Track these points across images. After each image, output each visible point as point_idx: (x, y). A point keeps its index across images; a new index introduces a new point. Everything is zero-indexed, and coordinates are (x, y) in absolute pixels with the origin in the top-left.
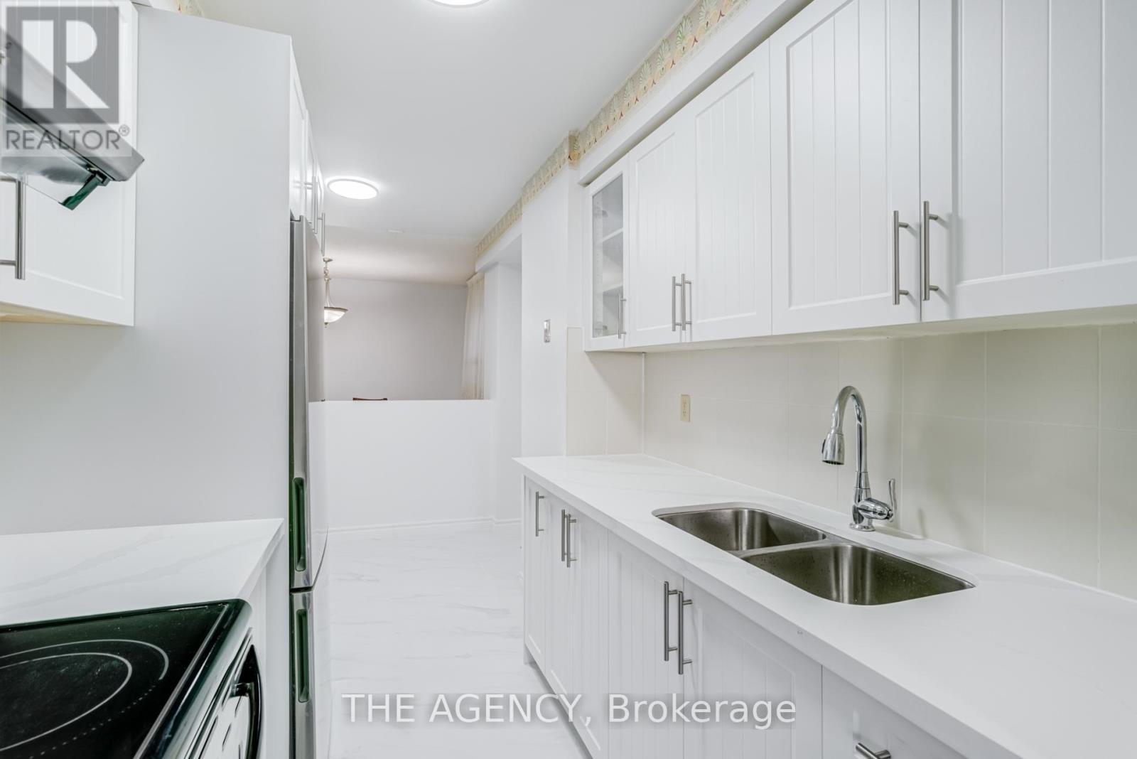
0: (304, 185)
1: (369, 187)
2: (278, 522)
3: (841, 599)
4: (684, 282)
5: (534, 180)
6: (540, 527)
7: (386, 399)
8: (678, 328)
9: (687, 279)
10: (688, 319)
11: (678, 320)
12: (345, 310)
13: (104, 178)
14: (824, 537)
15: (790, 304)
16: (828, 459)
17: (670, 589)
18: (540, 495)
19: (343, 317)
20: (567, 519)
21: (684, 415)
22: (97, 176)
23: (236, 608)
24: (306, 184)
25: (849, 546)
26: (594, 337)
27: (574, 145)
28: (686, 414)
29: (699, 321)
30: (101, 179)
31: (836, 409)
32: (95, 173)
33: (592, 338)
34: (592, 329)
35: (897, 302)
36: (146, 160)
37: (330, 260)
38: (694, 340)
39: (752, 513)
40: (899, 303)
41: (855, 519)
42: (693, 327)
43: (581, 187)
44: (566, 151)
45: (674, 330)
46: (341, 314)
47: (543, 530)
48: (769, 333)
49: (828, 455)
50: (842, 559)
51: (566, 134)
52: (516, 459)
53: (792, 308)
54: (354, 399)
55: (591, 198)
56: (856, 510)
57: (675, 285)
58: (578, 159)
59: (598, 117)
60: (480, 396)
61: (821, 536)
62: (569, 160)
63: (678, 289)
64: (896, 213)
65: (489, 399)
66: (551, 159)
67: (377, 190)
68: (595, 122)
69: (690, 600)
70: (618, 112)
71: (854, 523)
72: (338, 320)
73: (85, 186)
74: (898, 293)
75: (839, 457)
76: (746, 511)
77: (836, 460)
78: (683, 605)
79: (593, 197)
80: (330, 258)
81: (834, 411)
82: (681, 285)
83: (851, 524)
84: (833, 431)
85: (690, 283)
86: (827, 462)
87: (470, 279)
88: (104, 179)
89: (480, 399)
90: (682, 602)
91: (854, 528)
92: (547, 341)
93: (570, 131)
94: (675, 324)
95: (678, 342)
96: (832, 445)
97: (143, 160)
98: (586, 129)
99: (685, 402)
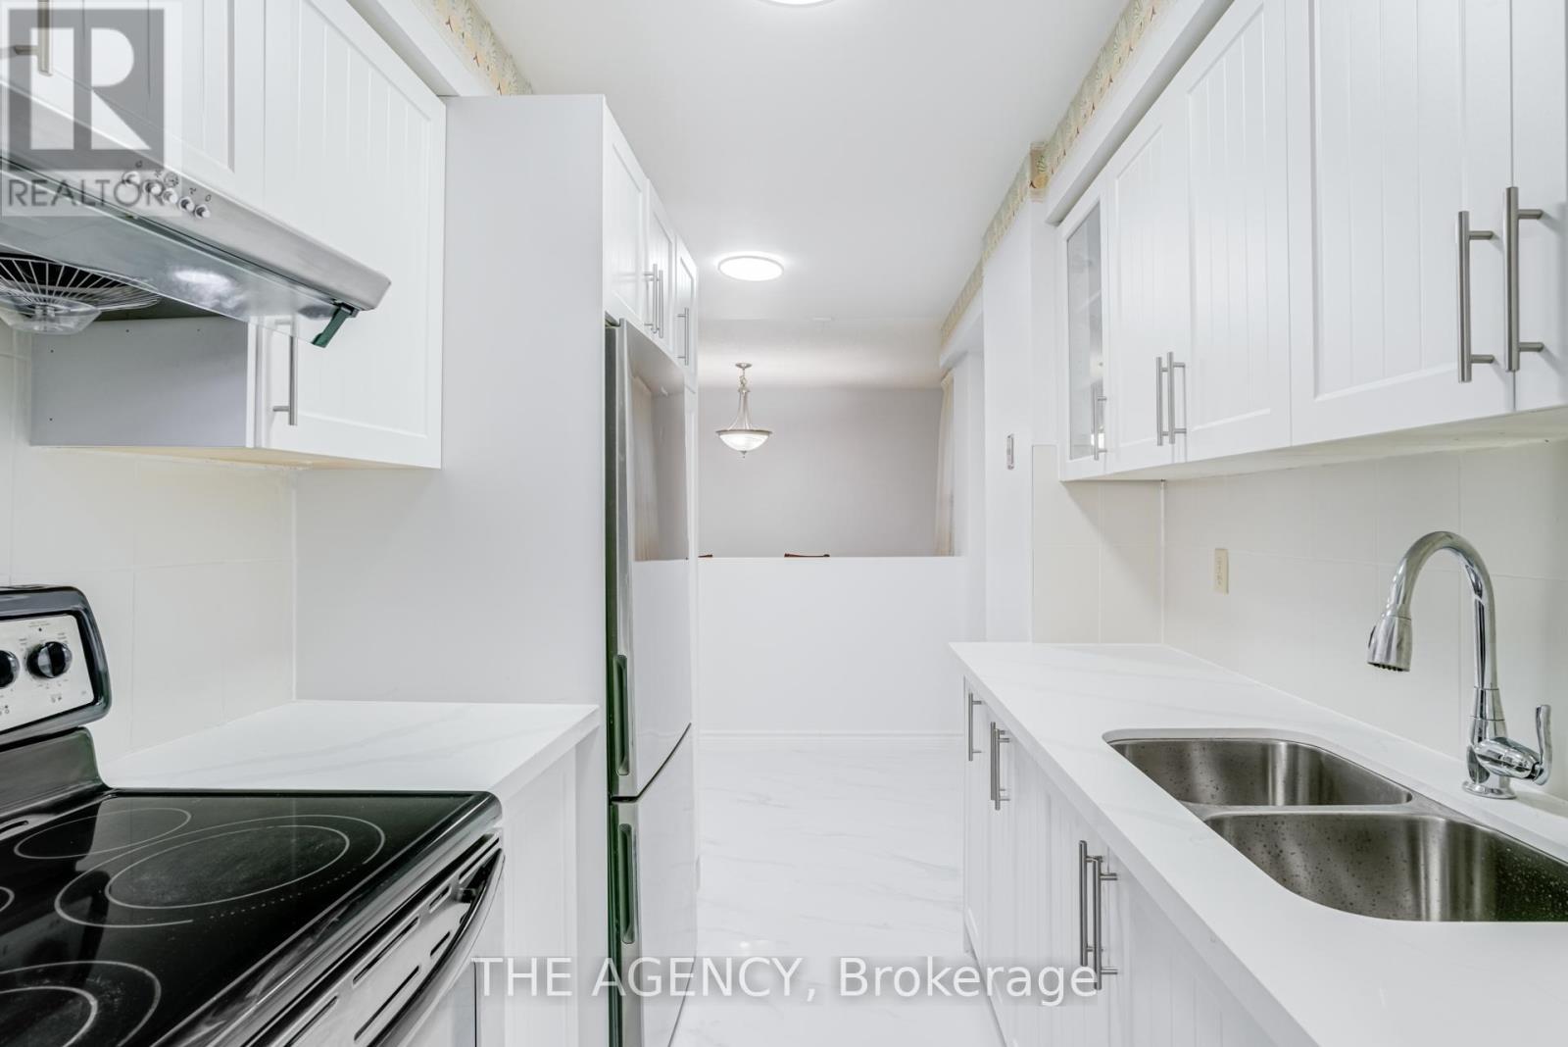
0: (643, 277)
1: (772, 264)
2: (591, 709)
3: (1424, 913)
4: (1172, 365)
5: (995, 224)
6: (975, 748)
7: (827, 556)
8: (1166, 439)
9: (1176, 360)
10: (1179, 425)
11: (1166, 428)
12: (768, 433)
13: (351, 309)
14: (1409, 798)
15: (1316, 393)
16: (1377, 660)
17: (1088, 854)
18: (975, 699)
19: (764, 443)
20: (996, 735)
21: (1220, 583)
22: (343, 308)
23: (483, 801)
24: (646, 275)
25: (1442, 820)
26: (1071, 458)
27: (1039, 161)
28: (1223, 580)
29: (1196, 428)
30: (349, 312)
31: (1401, 571)
32: (340, 305)
33: (1069, 461)
34: (1068, 445)
35: (1465, 375)
36: (393, 283)
37: (748, 366)
38: (1190, 459)
39: (1294, 749)
40: (1470, 379)
41: (1472, 774)
42: (1188, 438)
43: (1053, 227)
44: (1028, 174)
45: (1160, 443)
46: (762, 439)
47: (979, 752)
48: (1287, 444)
49: (1378, 652)
50: (1426, 841)
51: (1028, 150)
52: (953, 646)
53: (1319, 399)
54: (787, 555)
55: (1065, 243)
56: (1472, 757)
57: (1161, 370)
58: (1045, 184)
59: (1067, 117)
60: (950, 551)
61: (1405, 798)
62: (1032, 188)
63: (1165, 375)
64: (1463, 217)
65: (959, 555)
66: (1012, 191)
67: (779, 265)
68: (1063, 125)
69: (1115, 875)
70: (1089, 104)
71: (1470, 780)
72: (761, 446)
73: (332, 320)
74: (1468, 361)
75: (1399, 658)
76: (1283, 745)
77: (1392, 662)
78: (1100, 880)
79: (1068, 241)
80: (748, 362)
81: (1395, 573)
82: (1167, 368)
83: (1466, 783)
84: (1389, 613)
85: (1184, 366)
86: (1376, 665)
87: (944, 377)
88: (352, 311)
89: (950, 555)
90: (1099, 877)
91: (1471, 790)
92: (1010, 468)
93: (1032, 144)
94: (1161, 434)
95: (1168, 462)
96: (1387, 631)
97: (390, 283)
98: (1054, 137)
99: (1222, 557)
